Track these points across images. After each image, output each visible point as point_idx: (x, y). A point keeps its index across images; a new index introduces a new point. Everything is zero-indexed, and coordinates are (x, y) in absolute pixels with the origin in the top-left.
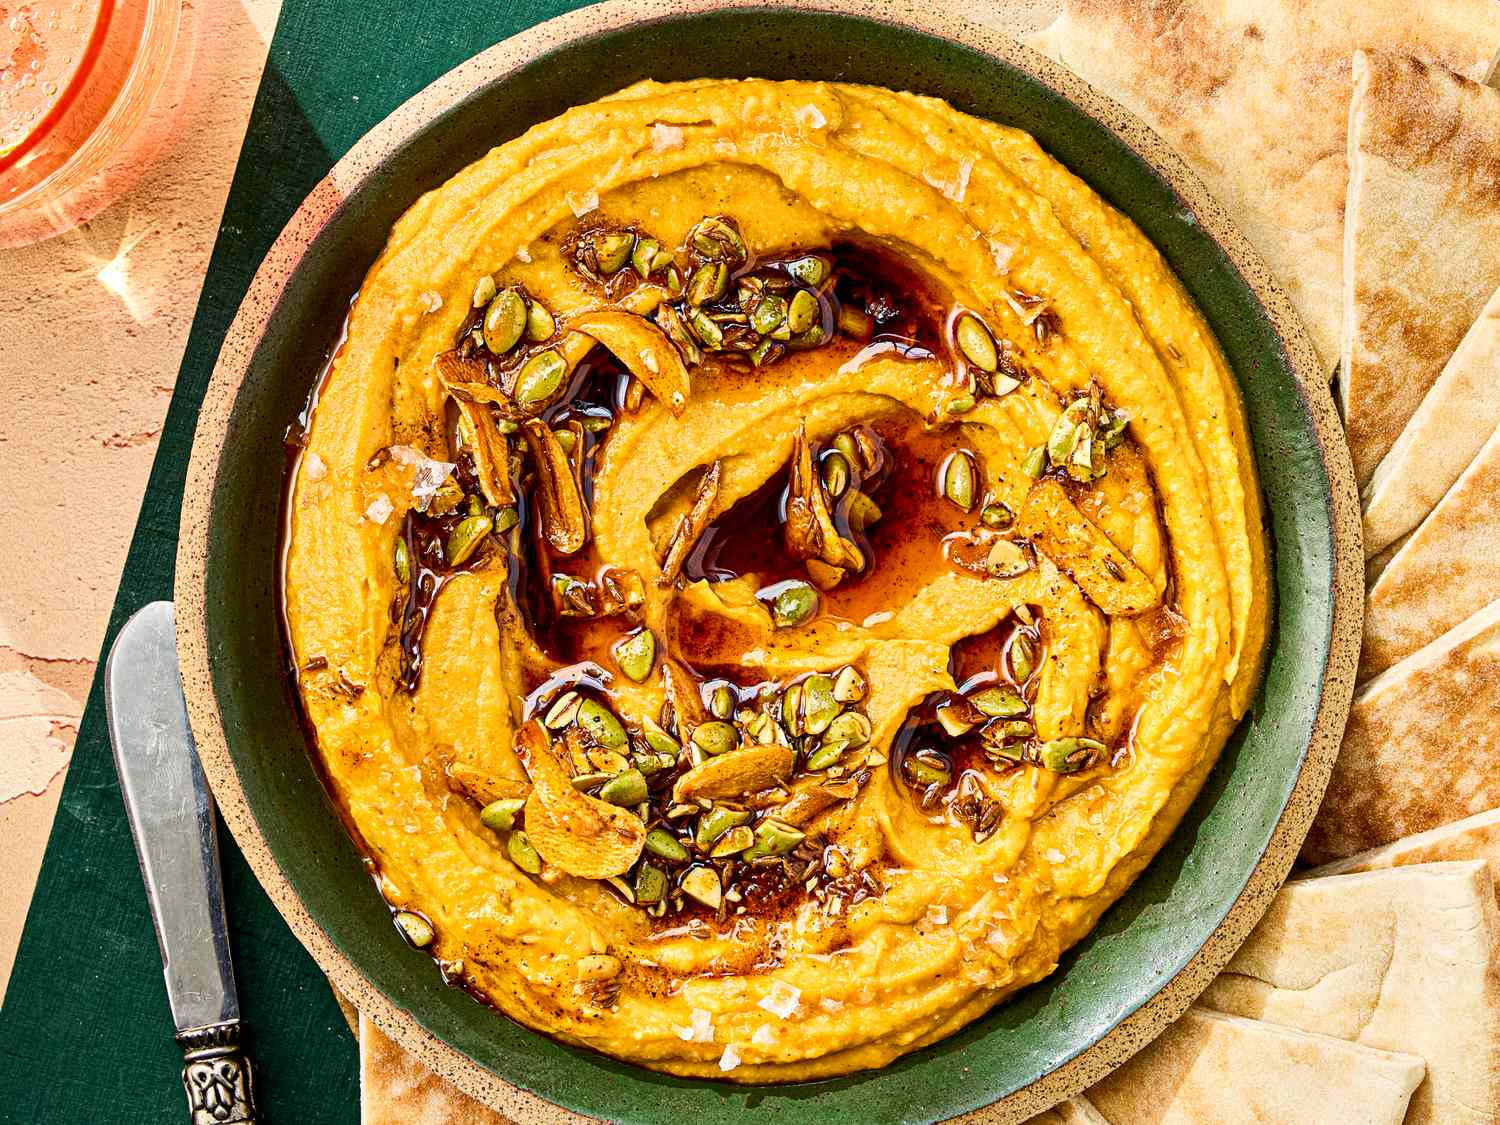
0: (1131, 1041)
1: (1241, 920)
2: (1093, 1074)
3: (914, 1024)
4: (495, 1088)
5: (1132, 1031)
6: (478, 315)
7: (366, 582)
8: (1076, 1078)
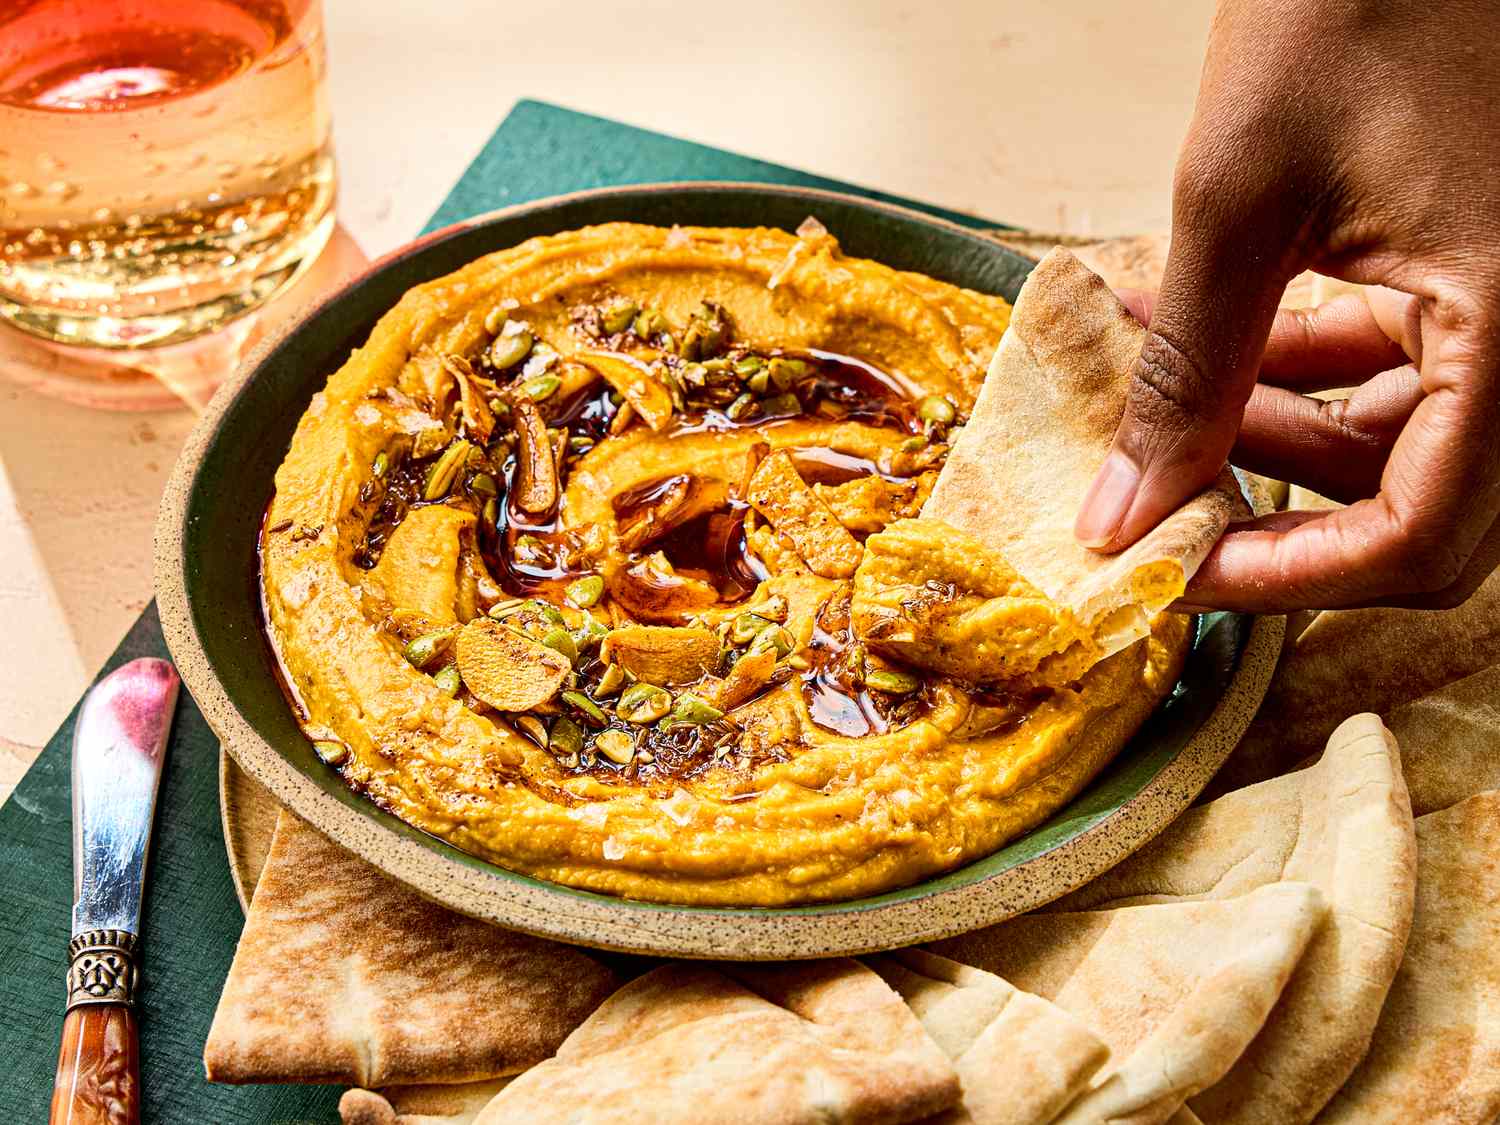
0: (1028, 889)
1: (1148, 809)
2: (986, 908)
3: (807, 858)
4: (379, 838)
5: (1029, 878)
6: (490, 338)
7: (345, 456)
8: (968, 907)
